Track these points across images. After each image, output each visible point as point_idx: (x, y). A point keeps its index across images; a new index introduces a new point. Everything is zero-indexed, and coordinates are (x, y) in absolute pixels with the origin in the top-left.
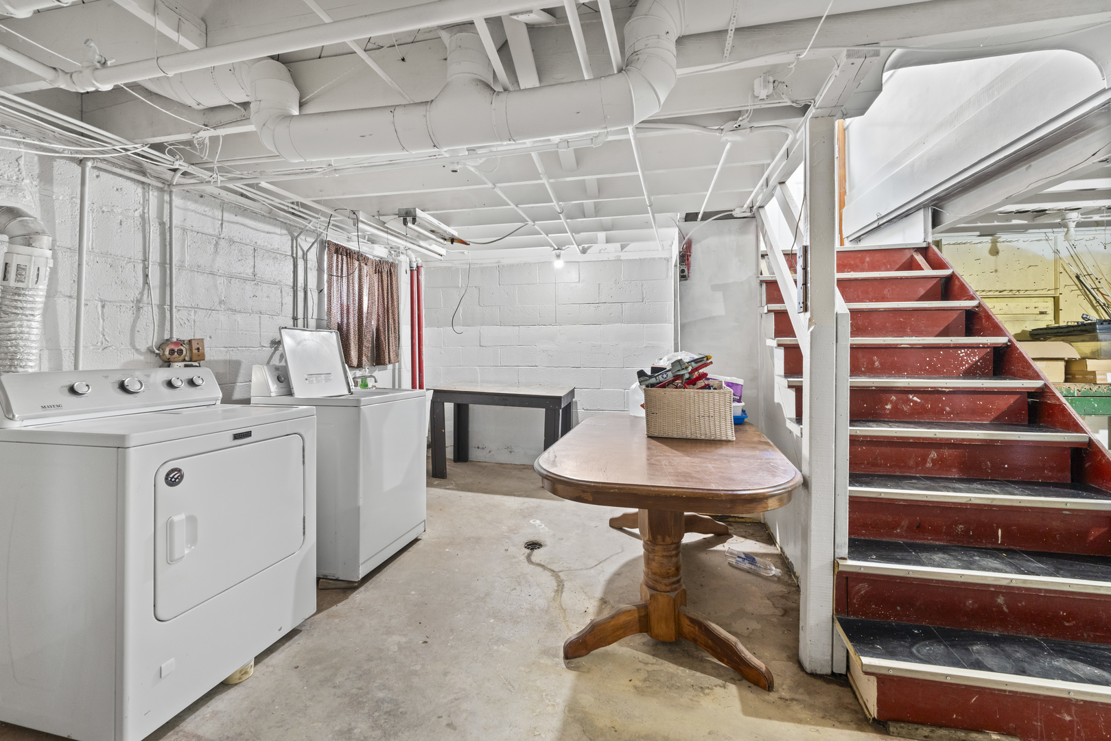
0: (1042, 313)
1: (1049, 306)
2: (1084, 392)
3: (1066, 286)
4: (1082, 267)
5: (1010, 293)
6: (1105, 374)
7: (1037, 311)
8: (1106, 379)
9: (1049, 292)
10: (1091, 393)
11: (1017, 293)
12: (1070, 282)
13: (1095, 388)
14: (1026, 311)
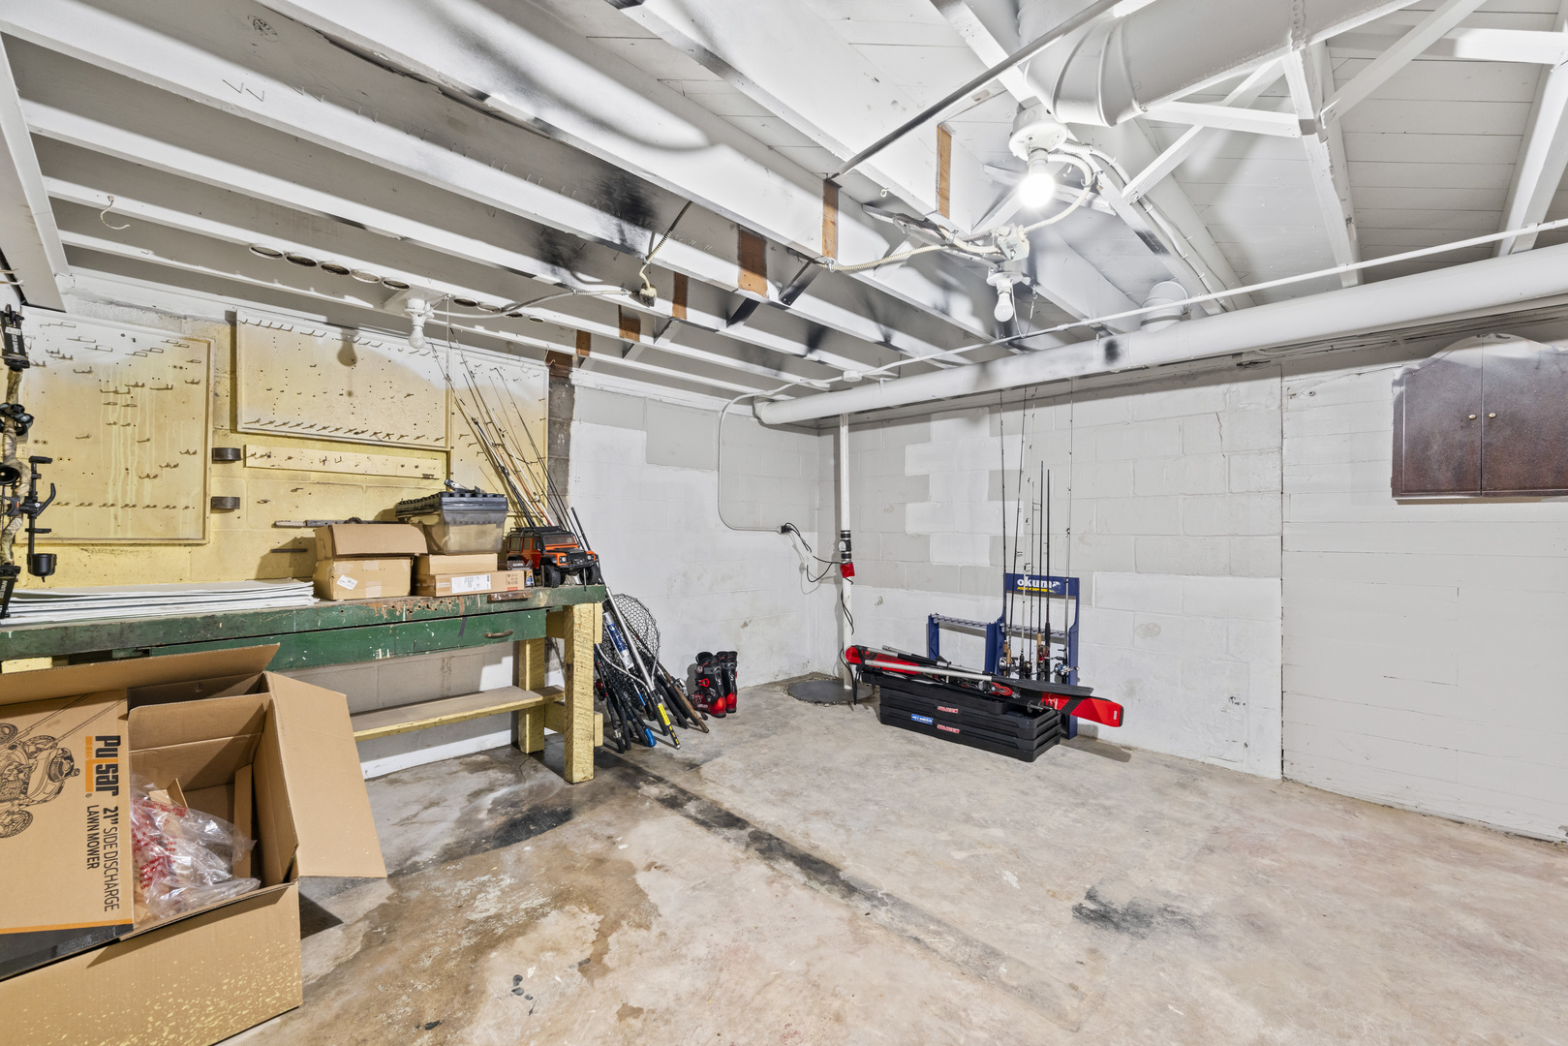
0: (426, 477)
1: (436, 466)
2: (418, 612)
3: (461, 435)
4: (483, 411)
5: (374, 438)
6: (449, 581)
7: (419, 473)
8: (449, 589)
9: (437, 444)
10: (429, 613)
11: (387, 439)
12: (466, 430)
13: (434, 605)
14: (401, 472)
